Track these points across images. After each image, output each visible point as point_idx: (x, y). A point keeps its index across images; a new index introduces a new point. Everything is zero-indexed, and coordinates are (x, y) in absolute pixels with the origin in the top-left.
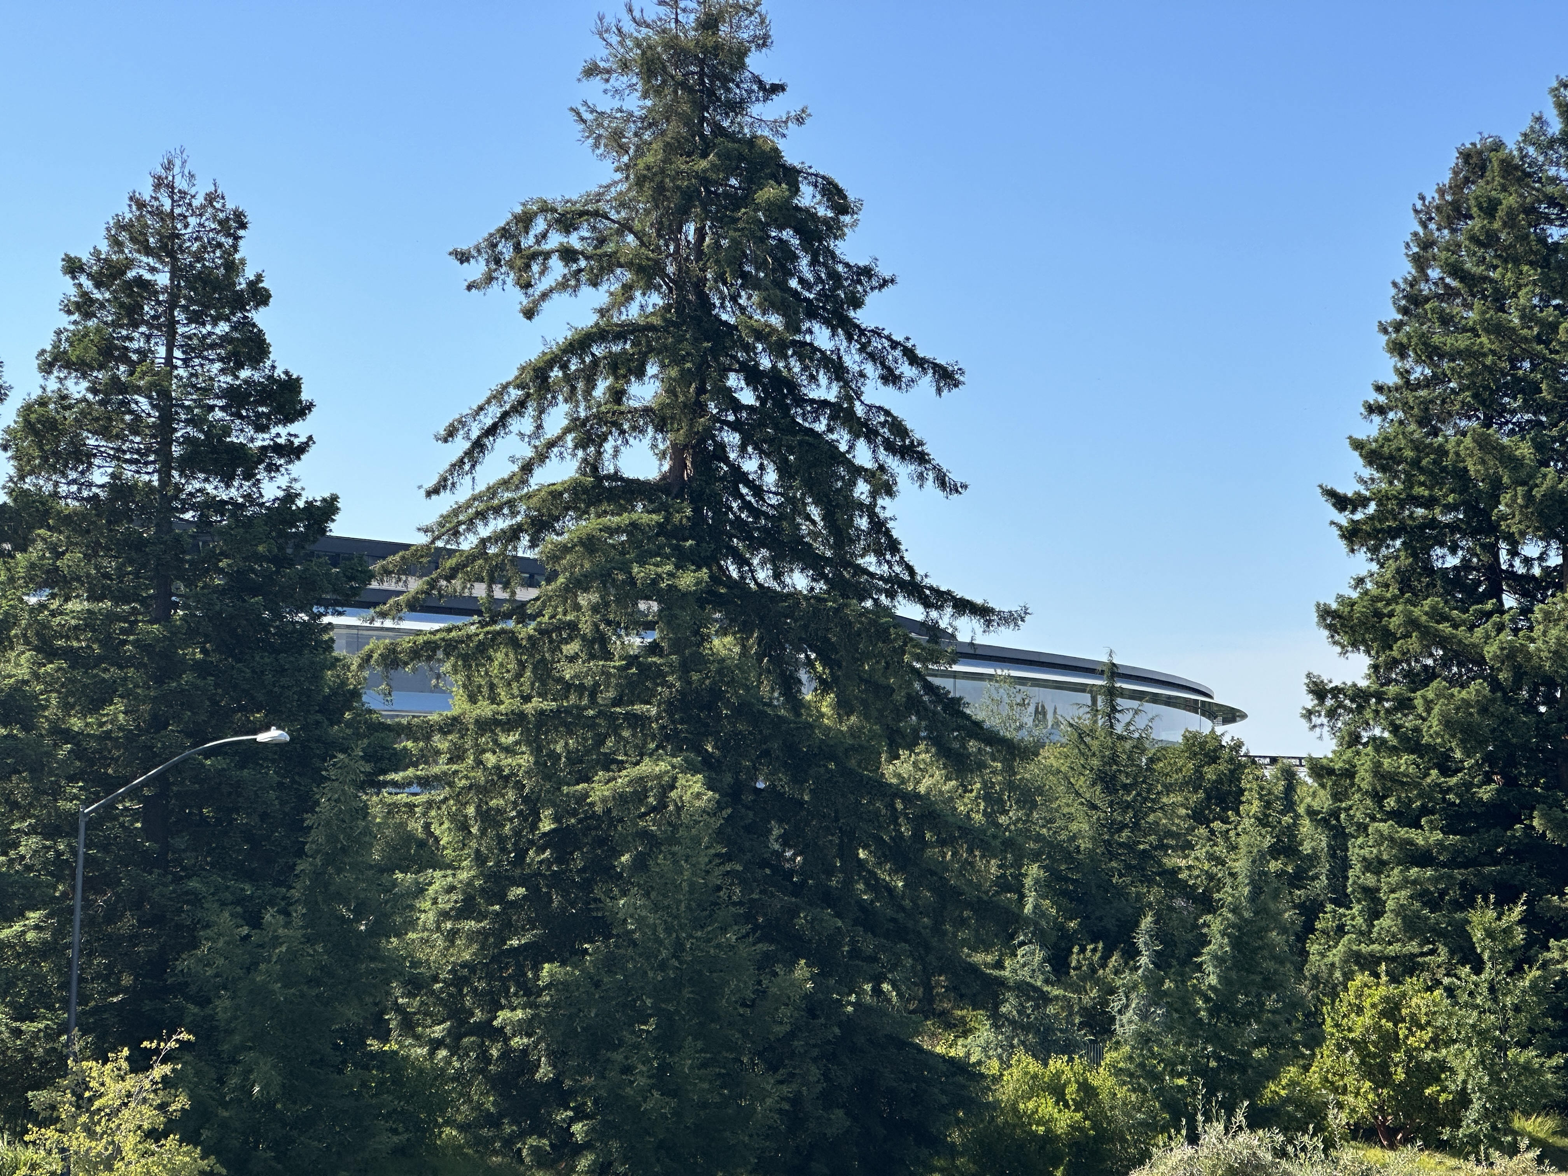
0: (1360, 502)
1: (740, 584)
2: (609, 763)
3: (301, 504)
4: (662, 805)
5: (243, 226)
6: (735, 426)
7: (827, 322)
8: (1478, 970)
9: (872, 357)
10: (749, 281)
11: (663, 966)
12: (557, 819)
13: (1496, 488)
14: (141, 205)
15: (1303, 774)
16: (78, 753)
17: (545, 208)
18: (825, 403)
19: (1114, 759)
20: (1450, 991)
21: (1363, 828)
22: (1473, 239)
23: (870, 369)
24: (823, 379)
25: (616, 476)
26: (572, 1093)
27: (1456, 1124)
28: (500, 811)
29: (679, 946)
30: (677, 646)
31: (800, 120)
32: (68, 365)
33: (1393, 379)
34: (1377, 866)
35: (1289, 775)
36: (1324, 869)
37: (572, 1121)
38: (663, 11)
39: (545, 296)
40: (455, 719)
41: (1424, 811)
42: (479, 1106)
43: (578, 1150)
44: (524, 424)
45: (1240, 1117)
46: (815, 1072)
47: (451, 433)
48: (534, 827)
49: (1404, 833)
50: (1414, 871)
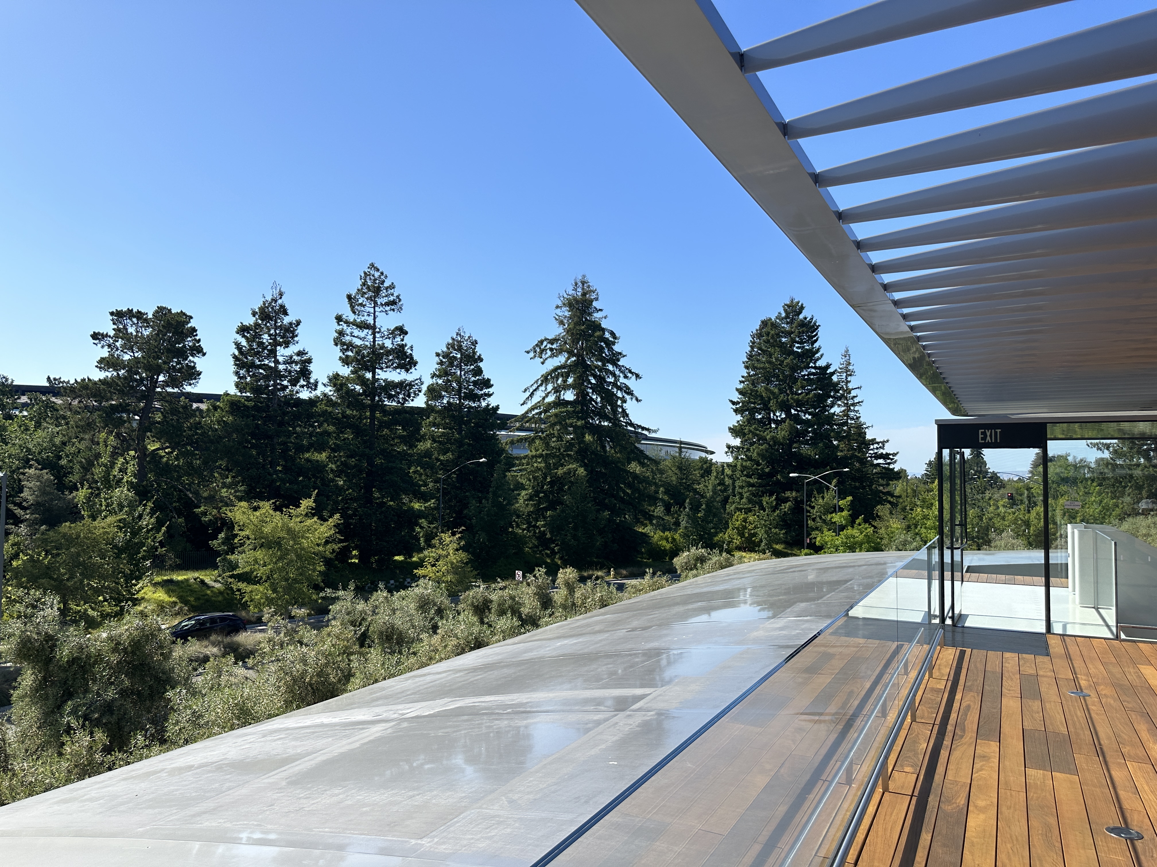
0: (738, 403)
1: (592, 424)
2: (562, 465)
3: (491, 407)
4: (574, 475)
5: (477, 343)
6: (591, 388)
7: (611, 364)
8: (764, 511)
9: (622, 372)
10: (594, 355)
11: (574, 512)
12: (551, 478)
13: (770, 399)
14: (453, 339)
15: (725, 465)
16: (441, 464)
17: (546, 339)
18: (611, 382)
19: (681, 463)
20: (758, 516)
21: (739, 479)
22: (764, 341)
23: (621, 375)
24: (610, 377)
25: (564, 400)
26: (555, 540)
27: (759, 546)
28: (538, 476)
29: (578, 507)
30: (578, 438)
31: (605, 318)
32: (438, 376)
33: (746, 375)
34: (742, 487)
35: (723, 466)
36: (731, 487)
37: (555, 547)
38: (573, 292)
39: (546, 359)
40: (527, 456)
41: (753, 474)
42: (534, 544)
43: (556, 553)
44: (543, 388)
45: (700, 546)
46: (610, 536)
47: (525, 391)
48: (545, 480)
49: (748, 479)
50: (750, 488)
